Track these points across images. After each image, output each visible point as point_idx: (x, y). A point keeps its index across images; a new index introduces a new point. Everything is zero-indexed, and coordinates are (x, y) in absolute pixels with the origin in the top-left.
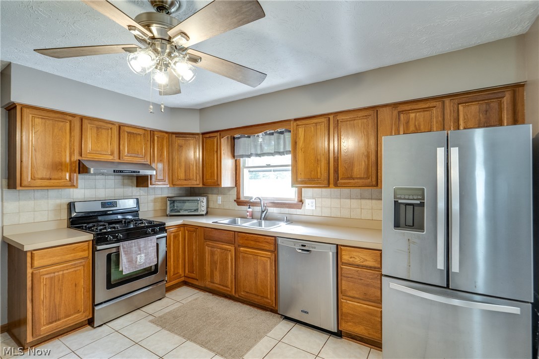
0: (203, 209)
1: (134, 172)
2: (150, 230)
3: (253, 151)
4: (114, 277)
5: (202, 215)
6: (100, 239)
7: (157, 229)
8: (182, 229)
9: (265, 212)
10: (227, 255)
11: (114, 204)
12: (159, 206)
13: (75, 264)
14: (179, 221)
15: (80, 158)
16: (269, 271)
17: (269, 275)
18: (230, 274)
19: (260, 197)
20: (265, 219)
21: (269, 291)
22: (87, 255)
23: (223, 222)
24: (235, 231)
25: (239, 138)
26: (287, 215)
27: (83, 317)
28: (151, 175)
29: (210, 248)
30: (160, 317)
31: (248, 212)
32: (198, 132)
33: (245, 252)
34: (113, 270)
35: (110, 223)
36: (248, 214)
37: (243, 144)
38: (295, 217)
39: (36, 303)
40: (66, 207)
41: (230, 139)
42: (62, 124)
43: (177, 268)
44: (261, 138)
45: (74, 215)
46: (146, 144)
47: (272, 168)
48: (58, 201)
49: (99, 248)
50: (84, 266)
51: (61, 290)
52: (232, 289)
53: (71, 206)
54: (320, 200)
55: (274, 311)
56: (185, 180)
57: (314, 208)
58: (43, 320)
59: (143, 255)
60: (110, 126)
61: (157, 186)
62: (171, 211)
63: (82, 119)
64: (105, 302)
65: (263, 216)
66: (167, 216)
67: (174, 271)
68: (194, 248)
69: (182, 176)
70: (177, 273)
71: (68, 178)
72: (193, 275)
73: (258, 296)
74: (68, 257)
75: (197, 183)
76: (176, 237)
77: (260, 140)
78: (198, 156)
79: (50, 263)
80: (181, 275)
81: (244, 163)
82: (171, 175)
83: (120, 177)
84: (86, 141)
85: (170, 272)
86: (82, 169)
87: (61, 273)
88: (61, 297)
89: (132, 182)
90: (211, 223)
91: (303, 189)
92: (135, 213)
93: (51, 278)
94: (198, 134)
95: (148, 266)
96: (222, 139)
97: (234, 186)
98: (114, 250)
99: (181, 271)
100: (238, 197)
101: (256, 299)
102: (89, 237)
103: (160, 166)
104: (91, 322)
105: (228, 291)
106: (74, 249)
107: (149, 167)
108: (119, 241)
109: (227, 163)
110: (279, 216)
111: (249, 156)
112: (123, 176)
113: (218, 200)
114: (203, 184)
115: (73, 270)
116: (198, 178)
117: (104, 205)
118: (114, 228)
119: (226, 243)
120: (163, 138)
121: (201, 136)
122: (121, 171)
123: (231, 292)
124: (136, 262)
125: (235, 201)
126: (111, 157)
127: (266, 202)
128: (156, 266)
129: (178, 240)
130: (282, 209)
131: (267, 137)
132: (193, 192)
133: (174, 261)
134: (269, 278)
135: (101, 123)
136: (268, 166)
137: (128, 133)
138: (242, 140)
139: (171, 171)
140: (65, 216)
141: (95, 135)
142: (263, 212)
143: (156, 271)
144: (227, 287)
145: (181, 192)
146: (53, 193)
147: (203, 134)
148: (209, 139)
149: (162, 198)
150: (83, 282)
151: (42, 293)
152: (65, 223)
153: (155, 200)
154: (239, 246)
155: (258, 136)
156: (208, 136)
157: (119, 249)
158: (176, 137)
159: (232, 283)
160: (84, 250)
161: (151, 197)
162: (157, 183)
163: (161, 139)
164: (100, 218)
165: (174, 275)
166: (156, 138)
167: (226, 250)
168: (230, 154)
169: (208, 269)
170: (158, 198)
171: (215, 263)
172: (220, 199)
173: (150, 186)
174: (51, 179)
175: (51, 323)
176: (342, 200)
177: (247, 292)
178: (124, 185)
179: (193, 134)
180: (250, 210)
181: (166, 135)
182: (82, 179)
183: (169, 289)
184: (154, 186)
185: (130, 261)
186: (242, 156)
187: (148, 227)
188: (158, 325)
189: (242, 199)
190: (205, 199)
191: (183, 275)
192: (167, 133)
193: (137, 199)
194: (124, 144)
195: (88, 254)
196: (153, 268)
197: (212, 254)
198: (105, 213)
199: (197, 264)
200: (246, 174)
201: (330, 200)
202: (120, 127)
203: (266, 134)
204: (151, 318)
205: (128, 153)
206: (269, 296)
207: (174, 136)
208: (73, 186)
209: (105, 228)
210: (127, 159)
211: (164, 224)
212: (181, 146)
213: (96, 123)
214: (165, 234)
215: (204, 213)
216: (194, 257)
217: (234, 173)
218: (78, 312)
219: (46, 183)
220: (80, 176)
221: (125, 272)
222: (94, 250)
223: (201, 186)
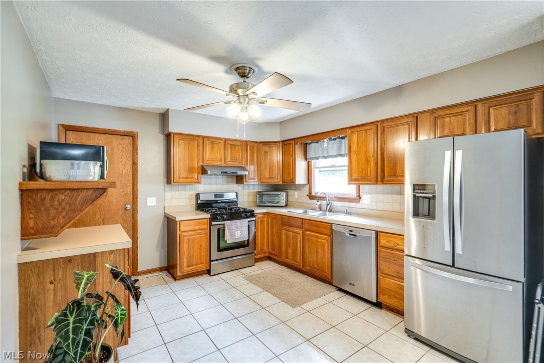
0: (283, 202)
1: (234, 173)
2: (244, 215)
3: (321, 155)
4: (222, 245)
5: (282, 207)
6: (214, 218)
7: (249, 214)
8: (266, 216)
9: (329, 205)
10: (297, 237)
11: (222, 196)
12: (251, 198)
13: (200, 232)
14: (264, 210)
15: (202, 164)
16: (326, 251)
17: (326, 254)
18: (299, 252)
19: (325, 192)
20: (330, 211)
21: (326, 267)
22: (206, 228)
23: (297, 212)
24: (302, 219)
25: (310, 143)
26: (347, 208)
27: (204, 267)
28: (245, 175)
29: (285, 231)
30: (250, 276)
31: (316, 204)
32: (279, 140)
33: (309, 235)
34: (221, 240)
35: (220, 208)
36: (317, 206)
37: (313, 149)
38: (354, 210)
39: (181, 253)
40: (195, 196)
41: (303, 145)
42: (193, 142)
43: (263, 245)
44: (326, 143)
45: (199, 202)
46: (242, 152)
47: (337, 168)
48: (191, 193)
49: (213, 223)
50: (205, 234)
51: (193, 248)
52: (300, 264)
53: (198, 195)
54: (375, 195)
55: (331, 283)
56: (269, 178)
57: (370, 203)
58: (185, 264)
59: (239, 232)
60: (219, 141)
61: (249, 183)
62: (260, 202)
63: (204, 137)
64: (217, 260)
65: (328, 209)
66: (257, 206)
67: (261, 248)
68: (275, 231)
69: (267, 175)
70: (263, 249)
71: (196, 177)
72: (274, 252)
73: (319, 270)
74: (197, 227)
75: (278, 181)
76: (262, 221)
77: (325, 145)
78: (279, 159)
79: (188, 230)
80: (265, 251)
81: (315, 164)
82: (259, 174)
83: (226, 177)
84: (206, 153)
85: (258, 248)
86: (204, 171)
87: (193, 237)
88: (193, 252)
89: (234, 180)
90: (286, 212)
91: (361, 186)
92: (235, 202)
93: (189, 239)
94: (279, 142)
95: (243, 240)
96: (296, 146)
97: (307, 183)
98: (222, 226)
99: (266, 249)
100: (310, 193)
101: (318, 273)
102: (208, 216)
103: (251, 168)
104: (209, 272)
105: (297, 265)
106: (199, 223)
107: (244, 169)
108: (224, 220)
109: (301, 165)
110: (341, 209)
111: (317, 158)
112: (228, 176)
113: (295, 195)
114: (283, 182)
115: (199, 236)
116: (279, 176)
117: (216, 196)
118: (222, 211)
119: (297, 227)
120: (254, 147)
121: (281, 143)
122: (226, 173)
123: (299, 266)
124: (235, 236)
125: (307, 195)
126: (220, 163)
127: (330, 196)
128: (248, 241)
129: (264, 224)
130: (344, 203)
131: (332, 142)
132: (276, 188)
133: (260, 240)
134: (326, 256)
135: (214, 140)
136: (334, 166)
137: (231, 145)
138: (313, 145)
139: (259, 171)
140: (194, 203)
141: (211, 148)
142: (328, 205)
143: (248, 245)
144: (297, 262)
145: (268, 188)
146: (188, 187)
147: (283, 141)
148: (287, 145)
149: (254, 193)
150: (205, 245)
151: (185, 247)
152: (194, 207)
153: (249, 194)
154: (306, 230)
155: (324, 141)
156: (286, 143)
157: (224, 226)
158: (263, 145)
159: (300, 259)
160: (205, 224)
161: (246, 192)
162: (249, 181)
163: (252, 148)
164: (214, 205)
165: (261, 250)
166: (249, 147)
167: (296, 233)
168: (303, 157)
169: (284, 248)
170: (251, 192)
171: (289, 243)
172: (296, 193)
173: (245, 183)
174: (187, 178)
175: (189, 267)
176: (393, 196)
177: (311, 267)
178: (228, 182)
179: (275, 142)
180: (318, 203)
181: (256, 144)
182: (204, 178)
183: (257, 260)
184: (247, 183)
185: (231, 235)
186: (312, 158)
187: (243, 212)
188: (247, 280)
189: (313, 194)
190: (284, 194)
191: (267, 252)
192: (256, 142)
193: (237, 193)
194: (228, 153)
195: (207, 226)
196: (246, 242)
197: (287, 236)
198: (216, 202)
199: (276, 243)
200: (316, 173)
201: (383, 195)
202: (226, 140)
203: (330, 139)
204: (244, 276)
205: (230, 159)
206: (326, 271)
207: (261, 144)
208: (199, 183)
209: (216, 211)
210: (230, 164)
211: (253, 211)
212: (266, 152)
213: (211, 139)
214: (254, 219)
215: (284, 205)
216: (275, 238)
217: (307, 172)
218: (202, 263)
219: (185, 180)
220: (203, 176)
221: (228, 242)
222: (211, 225)
223: (281, 183)
